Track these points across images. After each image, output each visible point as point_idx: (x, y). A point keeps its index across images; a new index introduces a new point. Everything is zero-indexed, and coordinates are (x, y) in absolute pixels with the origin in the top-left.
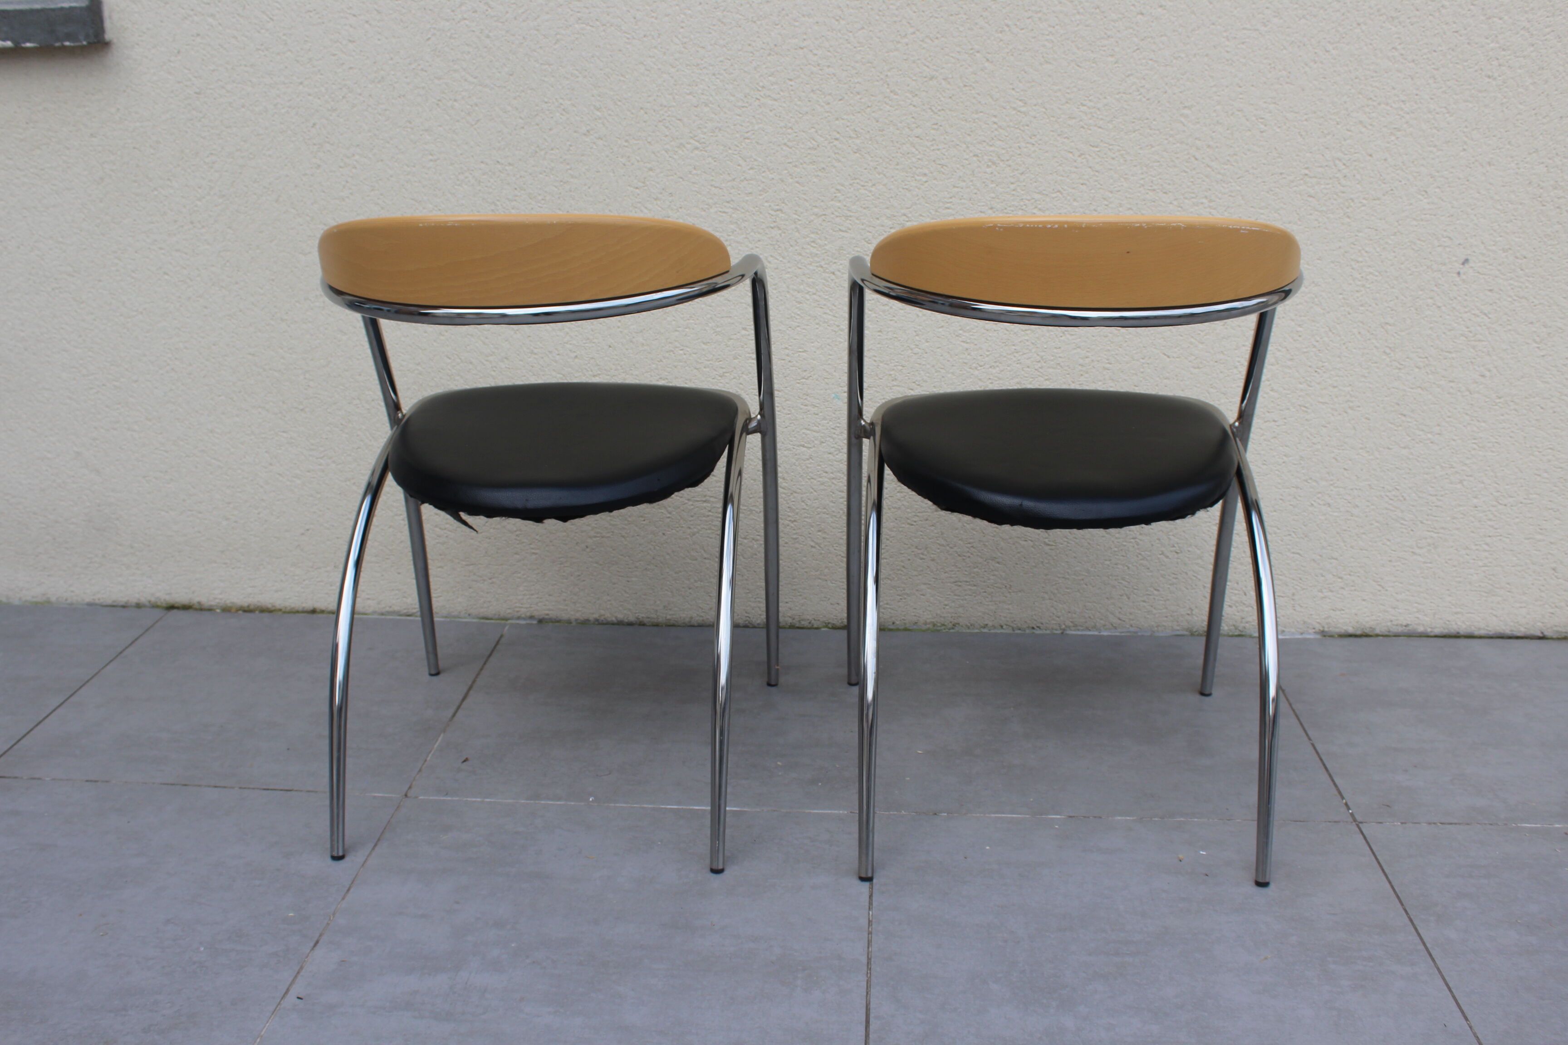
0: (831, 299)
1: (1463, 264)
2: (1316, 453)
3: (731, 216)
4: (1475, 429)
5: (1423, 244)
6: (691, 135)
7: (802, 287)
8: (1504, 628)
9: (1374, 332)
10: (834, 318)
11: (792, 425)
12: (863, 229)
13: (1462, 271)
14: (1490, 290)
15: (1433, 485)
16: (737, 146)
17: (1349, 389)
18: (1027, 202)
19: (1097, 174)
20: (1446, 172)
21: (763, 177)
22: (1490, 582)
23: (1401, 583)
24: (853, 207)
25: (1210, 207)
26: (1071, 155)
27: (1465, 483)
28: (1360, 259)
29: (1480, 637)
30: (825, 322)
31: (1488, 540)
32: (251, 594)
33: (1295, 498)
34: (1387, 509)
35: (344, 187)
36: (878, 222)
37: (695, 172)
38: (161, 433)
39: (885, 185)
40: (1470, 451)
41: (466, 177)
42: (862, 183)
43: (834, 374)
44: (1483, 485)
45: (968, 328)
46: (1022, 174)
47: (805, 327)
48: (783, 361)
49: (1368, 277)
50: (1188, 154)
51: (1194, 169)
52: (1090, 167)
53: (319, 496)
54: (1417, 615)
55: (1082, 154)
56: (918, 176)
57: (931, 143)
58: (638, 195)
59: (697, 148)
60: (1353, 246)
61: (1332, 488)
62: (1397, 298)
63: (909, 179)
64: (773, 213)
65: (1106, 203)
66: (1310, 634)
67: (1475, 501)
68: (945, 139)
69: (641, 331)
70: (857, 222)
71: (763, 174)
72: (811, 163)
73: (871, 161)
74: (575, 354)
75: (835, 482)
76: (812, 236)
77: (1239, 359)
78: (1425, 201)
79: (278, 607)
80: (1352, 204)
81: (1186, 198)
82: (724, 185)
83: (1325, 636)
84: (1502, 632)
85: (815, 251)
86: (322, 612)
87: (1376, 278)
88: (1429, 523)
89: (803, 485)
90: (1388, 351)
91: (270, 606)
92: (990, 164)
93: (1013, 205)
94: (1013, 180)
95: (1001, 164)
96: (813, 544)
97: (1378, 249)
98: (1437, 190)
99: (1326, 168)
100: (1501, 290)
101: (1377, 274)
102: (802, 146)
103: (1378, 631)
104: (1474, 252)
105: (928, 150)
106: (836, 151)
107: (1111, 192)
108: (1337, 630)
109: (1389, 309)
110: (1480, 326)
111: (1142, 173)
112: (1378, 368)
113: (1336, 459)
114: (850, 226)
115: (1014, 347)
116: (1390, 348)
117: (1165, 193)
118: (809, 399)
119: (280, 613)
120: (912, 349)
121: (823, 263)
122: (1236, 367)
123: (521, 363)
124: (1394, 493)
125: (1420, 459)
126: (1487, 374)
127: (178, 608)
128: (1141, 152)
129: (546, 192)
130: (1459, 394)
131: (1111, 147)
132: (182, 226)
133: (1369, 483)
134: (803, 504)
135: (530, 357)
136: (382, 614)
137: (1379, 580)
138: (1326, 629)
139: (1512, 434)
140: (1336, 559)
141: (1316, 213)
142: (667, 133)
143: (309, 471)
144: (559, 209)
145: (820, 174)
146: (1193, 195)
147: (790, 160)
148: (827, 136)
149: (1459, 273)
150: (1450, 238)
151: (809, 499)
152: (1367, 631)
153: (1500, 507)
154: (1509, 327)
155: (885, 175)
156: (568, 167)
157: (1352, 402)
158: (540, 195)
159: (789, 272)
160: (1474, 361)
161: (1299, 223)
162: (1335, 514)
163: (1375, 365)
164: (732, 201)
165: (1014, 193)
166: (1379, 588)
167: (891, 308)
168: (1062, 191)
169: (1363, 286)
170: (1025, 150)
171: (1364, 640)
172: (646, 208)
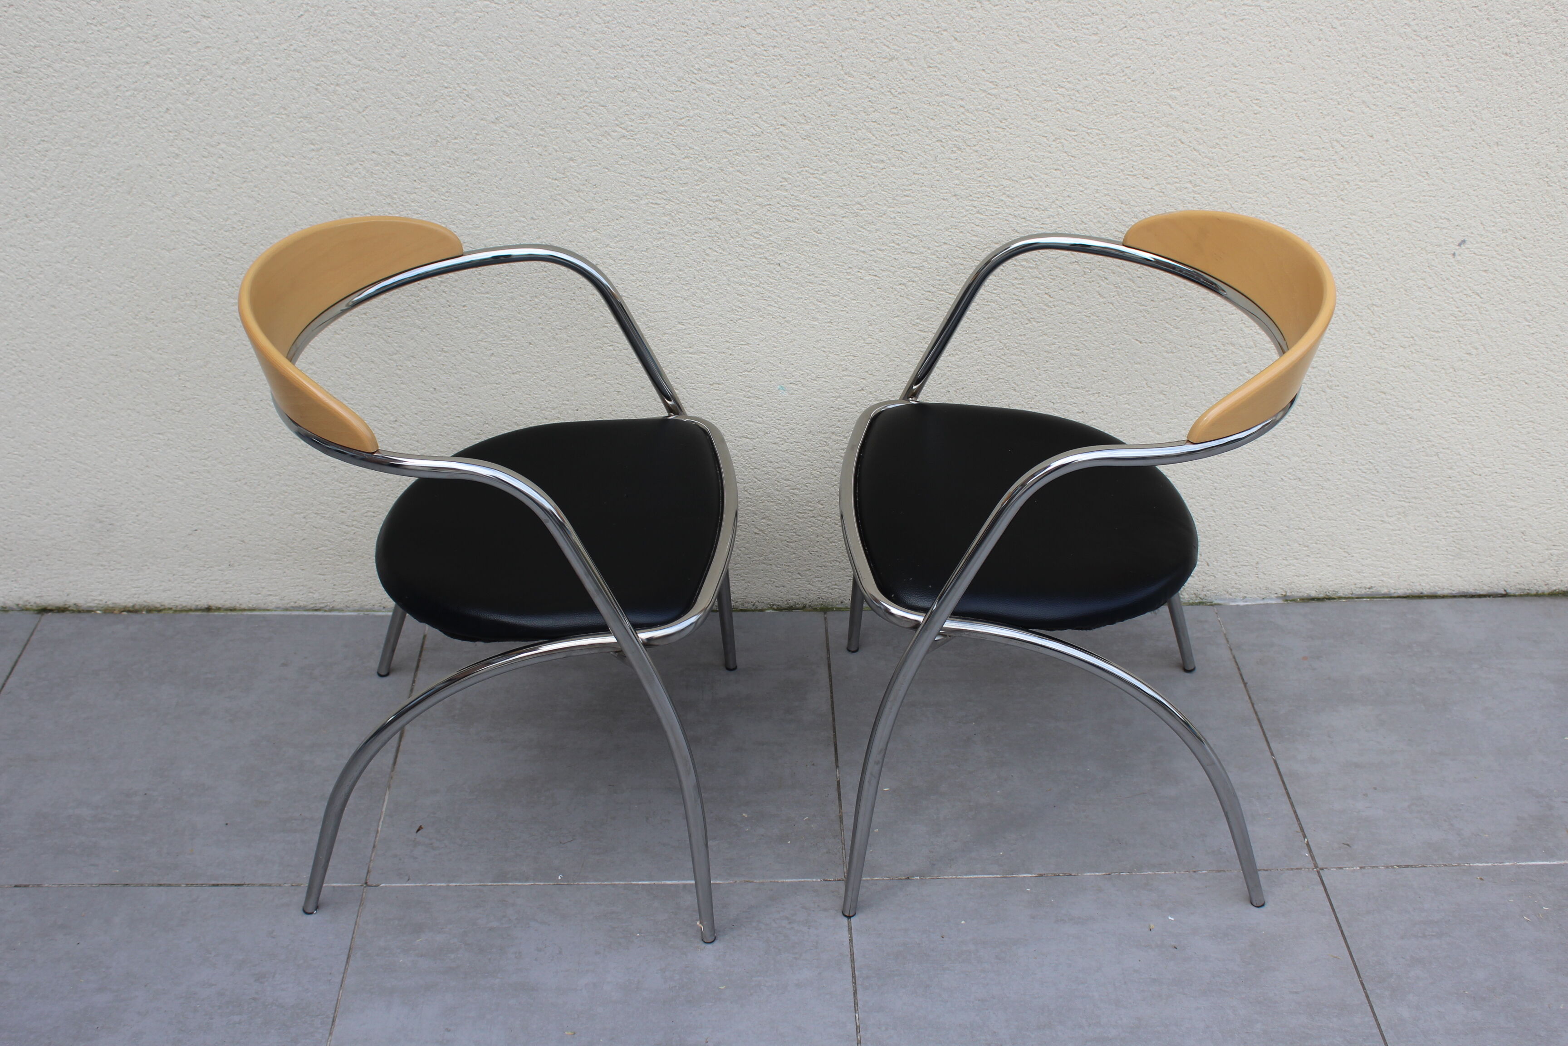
0: (776, 291)
1: (1460, 245)
2: (1290, 431)
3: (664, 208)
4: (1456, 404)
5: (1419, 226)
6: (616, 122)
7: (744, 279)
8: (1468, 587)
9: (1360, 314)
10: (779, 310)
11: (734, 417)
12: (811, 219)
13: (1457, 253)
14: (1485, 271)
15: (1408, 458)
16: (671, 134)
17: (1329, 369)
18: (994, 188)
19: (1072, 159)
20: (1450, 153)
21: (700, 166)
22: (1458, 546)
23: (1368, 549)
24: (801, 196)
25: (1194, 192)
26: (1045, 139)
27: (1441, 455)
28: (1351, 242)
29: (1443, 597)
30: (769, 314)
31: (1459, 507)
32: (135, 594)
33: (1265, 474)
34: (1358, 481)
35: (210, 178)
36: (829, 211)
37: (622, 161)
38: (13, 438)
39: (837, 173)
40: (1448, 425)
41: (356, 169)
42: (812, 171)
43: (780, 365)
44: (1459, 457)
45: (926, 316)
46: (989, 160)
47: (748, 320)
48: (724, 355)
49: (1358, 260)
50: (1174, 137)
51: (1179, 153)
52: (1066, 152)
53: (206, 496)
54: (1382, 578)
55: (1057, 139)
56: (874, 162)
57: (889, 128)
58: (558, 186)
59: (624, 137)
60: (1344, 229)
61: (1304, 463)
62: (1387, 280)
63: (864, 166)
64: (711, 203)
65: (1081, 189)
66: (1271, 599)
67: (1450, 471)
68: (905, 123)
69: (565, 328)
70: (806, 211)
71: (700, 163)
72: (754, 150)
73: (822, 147)
74: (491, 352)
75: (780, 471)
76: (755, 226)
77: (1215, 343)
78: (1426, 182)
79: (168, 606)
80: (1347, 186)
81: (1169, 183)
82: (655, 175)
83: (1287, 600)
84: (1466, 591)
85: (758, 242)
86: (218, 609)
87: (1366, 261)
88: (1401, 493)
89: (746, 475)
90: (1373, 331)
91: (158, 605)
92: (955, 149)
93: (979, 192)
94: (979, 166)
95: (968, 149)
96: (756, 531)
97: (1371, 232)
98: (1439, 171)
99: (1323, 150)
100: (1496, 270)
101: (1368, 256)
102: (744, 133)
103: (1341, 594)
104: (1472, 233)
105: (886, 136)
106: (783, 138)
107: (1088, 178)
108: (1300, 595)
109: (1377, 291)
110: (1471, 305)
111: (1122, 158)
112: (1361, 348)
113: (1310, 436)
114: (798, 216)
115: (975, 335)
116: (1375, 329)
117: (1147, 178)
118: (752, 391)
119: (171, 612)
120: (864, 340)
121: (767, 255)
122: (1212, 351)
123: (430, 361)
124: (1367, 466)
125: (1396, 434)
126: (1474, 352)
127: (51, 611)
128: (1122, 136)
129: (450, 184)
130: (1443, 371)
131: (1089, 131)
132: (15, 220)
133: (1343, 457)
134: (746, 493)
135: (440, 356)
136: (287, 610)
137: (1346, 547)
138: (1288, 594)
139: (1493, 409)
140: (1304, 529)
141: (1308, 196)
142: (590, 121)
143: (192, 473)
144: (467, 202)
145: (765, 162)
146: (1177, 180)
147: (731, 148)
148: (773, 122)
149: (1454, 255)
150: (1448, 219)
151: (752, 488)
152: (1330, 594)
153: (1475, 477)
154: (1501, 306)
155: (837, 162)
156: (475, 157)
157: (1331, 381)
158: (443, 187)
159: (729, 265)
160: (1461, 339)
161: (1290, 206)
162: (1306, 488)
163: (1358, 345)
164: (665, 191)
165: (980, 179)
166: (1346, 555)
167: (842, 298)
168: (1034, 177)
169: (1352, 268)
170: (994, 134)
171: (1327, 604)
172: (567, 200)
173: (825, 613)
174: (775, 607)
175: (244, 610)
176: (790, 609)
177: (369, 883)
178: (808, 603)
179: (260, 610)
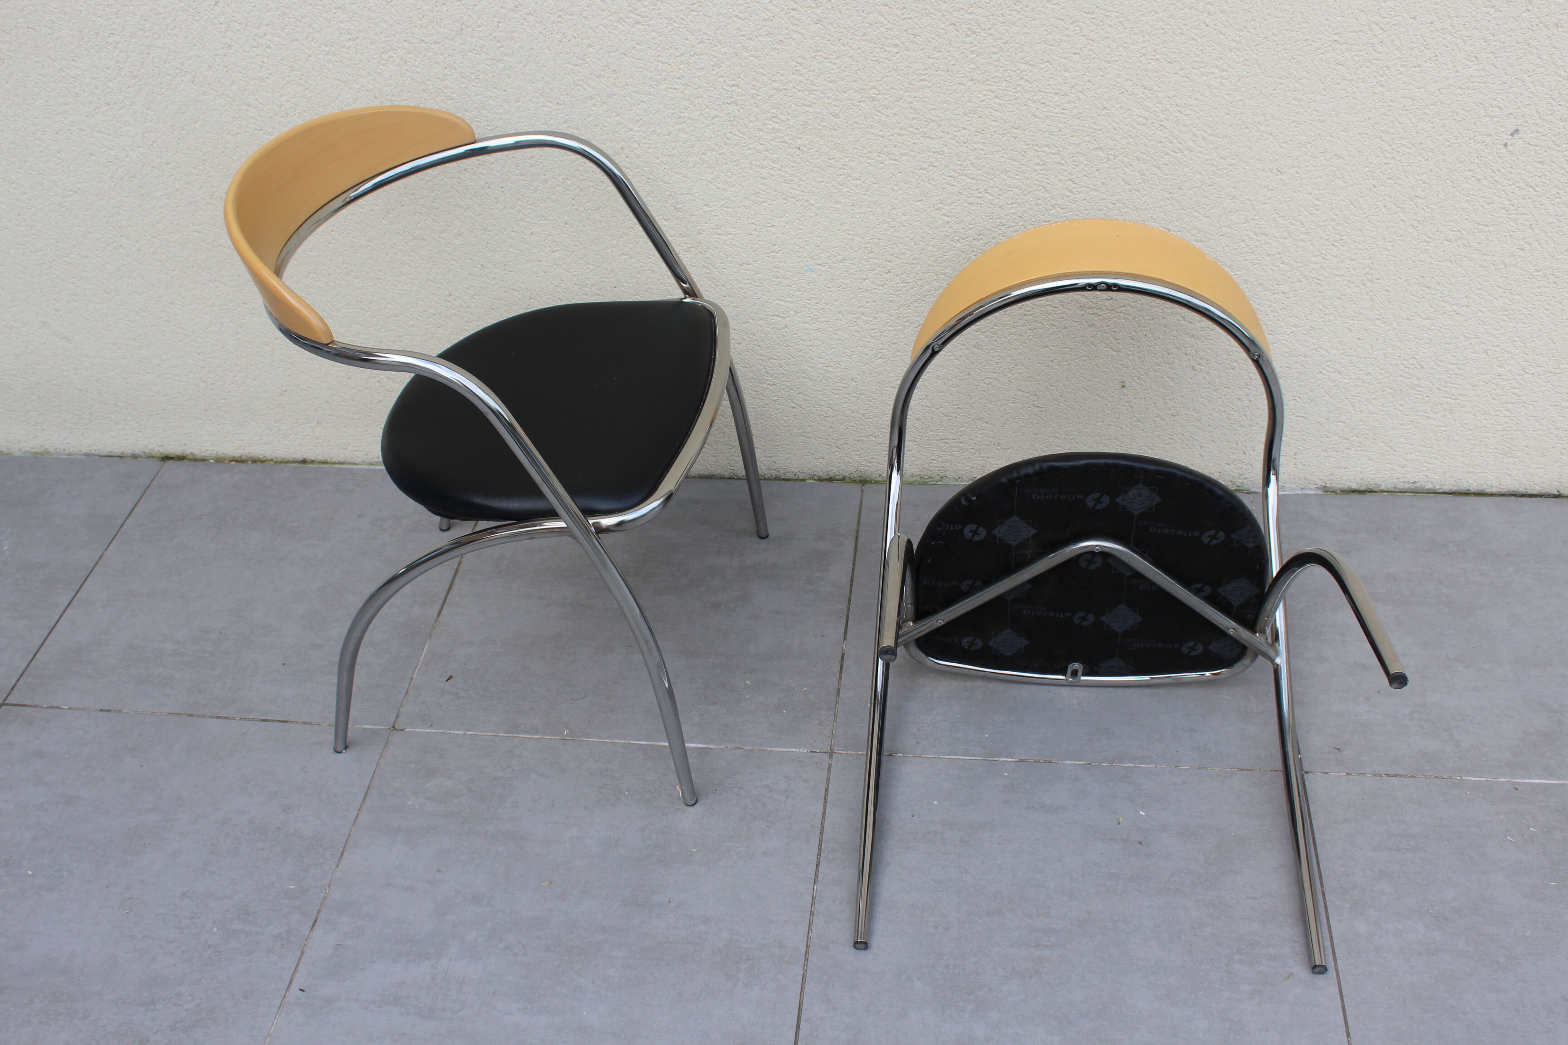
0: (797, 174)
1: (1512, 135)
2: (1328, 324)
3: (682, 93)
4: (1507, 301)
5: (1467, 114)
6: (630, 8)
7: (765, 163)
8: (1518, 486)
9: (1401, 205)
10: (802, 193)
11: (765, 296)
12: (828, 103)
13: (1509, 143)
14: (1541, 162)
15: (1454, 354)
16: (683, 20)
17: (1369, 261)
18: (1012, 73)
19: (1091, 42)
20: (1503, 36)
21: (714, 51)
22: (1508, 445)
23: (1412, 445)
24: (816, 81)
25: (1221, 77)
26: (1062, 22)
27: (1490, 353)
28: (1392, 131)
29: (1491, 495)
30: (792, 197)
31: (1510, 406)
32: (240, 446)
33: (1302, 365)
34: (1401, 376)
35: (261, 66)
36: (845, 95)
37: (638, 47)
38: (122, 305)
39: (851, 57)
40: (1499, 323)
41: (391, 57)
42: (825, 56)
43: (806, 247)
44: (1510, 355)
45: (949, 201)
46: (1005, 43)
47: (772, 202)
48: (751, 236)
49: (1399, 150)
50: (1198, 20)
51: (1204, 36)
52: (1084, 36)
53: (291, 361)
54: (1426, 473)
55: (1074, 22)
56: (888, 47)
57: (901, 12)
58: (579, 72)
59: (638, 23)
60: (1384, 117)
61: (1343, 356)
62: (1431, 171)
63: (878, 50)
64: (728, 88)
65: (1102, 74)
66: (1311, 489)
67: (1499, 369)
68: (917, 7)
69: (598, 209)
70: (823, 96)
71: (715, 48)
72: (767, 35)
73: (834, 32)
74: (531, 231)
75: (813, 349)
76: (773, 111)
77: (1247, 233)
78: (1474, 67)
79: (269, 457)
80: (1387, 72)
81: (1194, 68)
82: (672, 60)
83: (1326, 491)
84: (1516, 490)
85: (777, 126)
86: (313, 462)
87: (1408, 150)
88: (1447, 389)
89: (779, 352)
90: (1416, 224)
91: (261, 457)
92: (969, 33)
93: (996, 77)
94: (995, 50)
95: (982, 33)
96: (794, 405)
97: (1413, 120)
98: (1490, 56)
99: (1360, 33)
100: (1553, 162)
101: (1410, 146)
102: (756, 18)
103: (1383, 488)
104: (1526, 122)
105: (898, 20)
106: (794, 22)
107: (1108, 62)
108: (1341, 486)
109: (1421, 182)
110: (1524, 199)
111: (1144, 42)
112: (1403, 241)
113: (1350, 330)
114: (815, 101)
115: (999, 220)
116: (1418, 221)
117: (1170, 62)
118: (780, 271)
119: (272, 463)
120: (888, 223)
121: (786, 139)
122: (1243, 241)
123: (475, 239)
124: (1410, 361)
125: (1441, 330)
126: (1527, 247)
127: (172, 458)
128: (1142, 19)
129: (478, 71)
130: (1493, 267)
131: (1107, 14)
132: (99, 108)
133: (1384, 352)
134: (781, 369)
135: (484, 234)
136: (371, 464)
137: (1388, 441)
138: (1328, 485)
139: (1548, 307)
140: (1344, 422)
141: (1344, 82)
142: (605, 8)
143: (276, 339)
144: (496, 88)
145: (778, 47)
146: (1203, 65)
147: (744, 33)
148: (783, 6)
149: (1506, 145)
150: (1500, 108)
151: (787, 365)
152: (1372, 487)
153: (1527, 376)
154: (1559, 200)
155: (850, 47)
156: (499, 44)
157: (1372, 275)
158: (473, 73)
159: (750, 148)
160: (1513, 234)
161: (1324, 93)
162: (1346, 381)
163: (1400, 238)
164: (682, 76)
165: (997, 63)
166: (1388, 449)
167: (864, 182)
168: (1052, 61)
169: (1393, 158)
170: (1009, 17)
171: (1368, 497)
172: (589, 86)
173: (863, 485)
174: (816, 477)
175: (335, 463)
176: (831, 480)
177: (397, 727)
178: (846, 474)
179: (348, 463)
